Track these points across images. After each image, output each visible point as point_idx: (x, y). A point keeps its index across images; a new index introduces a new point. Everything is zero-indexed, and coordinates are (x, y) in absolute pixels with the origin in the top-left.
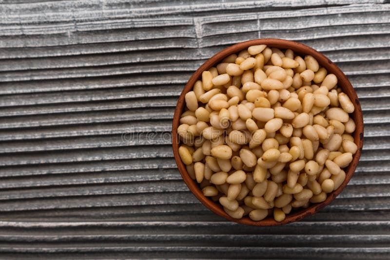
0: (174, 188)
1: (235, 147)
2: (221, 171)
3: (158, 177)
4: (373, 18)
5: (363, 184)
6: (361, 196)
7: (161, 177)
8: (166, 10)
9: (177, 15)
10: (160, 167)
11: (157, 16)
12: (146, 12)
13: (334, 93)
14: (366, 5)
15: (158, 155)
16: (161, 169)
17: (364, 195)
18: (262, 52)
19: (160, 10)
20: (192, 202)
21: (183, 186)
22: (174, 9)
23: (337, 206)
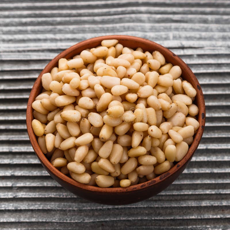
0: (26, 206)
1: (84, 112)
2: (70, 136)
3: (11, 195)
4: (226, 59)
5: (221, 205)
6: (219, 217)
7: (14, 195)
8: (34, 47)
9: (43, 51)
10: (14, 186)
11: (24, 51)
12: (15, 47)
13: (179, 81)
14: (219, 48)
15: (12, 174)
16: (16, 187)
17: (222, 216)
18: (115, 46)
19: (28, 47)
20: (44, 221)
21: (36, 204)
22: (41, 46)
23: (194, 226)
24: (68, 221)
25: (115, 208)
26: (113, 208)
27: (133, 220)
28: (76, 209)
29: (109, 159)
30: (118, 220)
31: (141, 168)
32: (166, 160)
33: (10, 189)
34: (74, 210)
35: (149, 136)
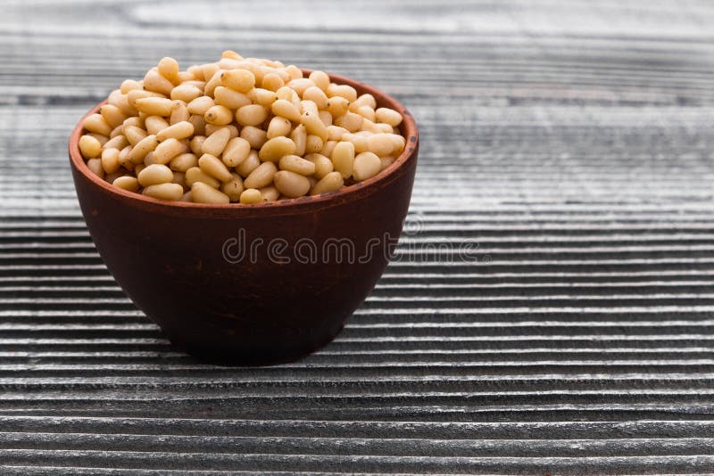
0: (51, 381)
3: (22, 367)
5: (464, 380)
6: (458, 395)
7: (30, 368)
10: (31, 357)
17: (466, 394)
20: (86, 399)
21: (72, 379)
23: (406, 408)
24: (136, 399)
25: (239, 384)
26: (235, 384)
27: (275, 399)
28: (155, 384)
29: (220, 157)
30: (244, 399)
31: (284, 174)
32: (334, 170)
33: (24, 360)
34: (153, 387)
35: (301, 125)
